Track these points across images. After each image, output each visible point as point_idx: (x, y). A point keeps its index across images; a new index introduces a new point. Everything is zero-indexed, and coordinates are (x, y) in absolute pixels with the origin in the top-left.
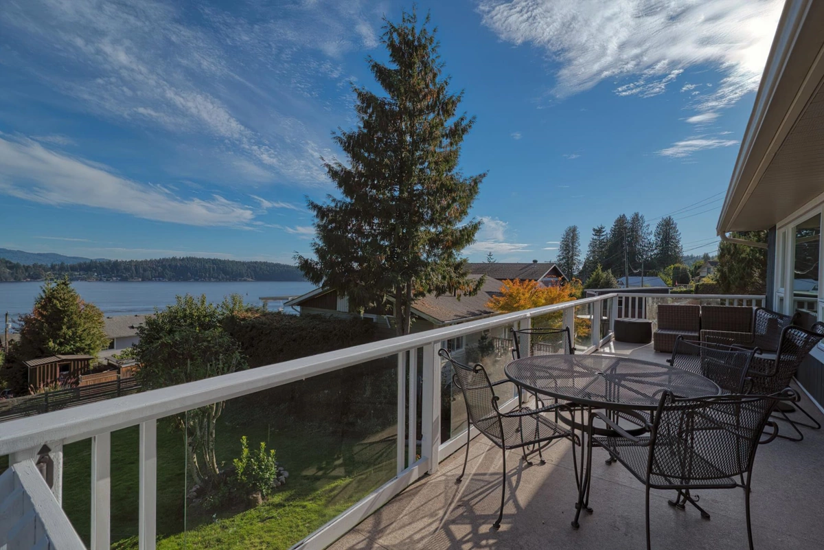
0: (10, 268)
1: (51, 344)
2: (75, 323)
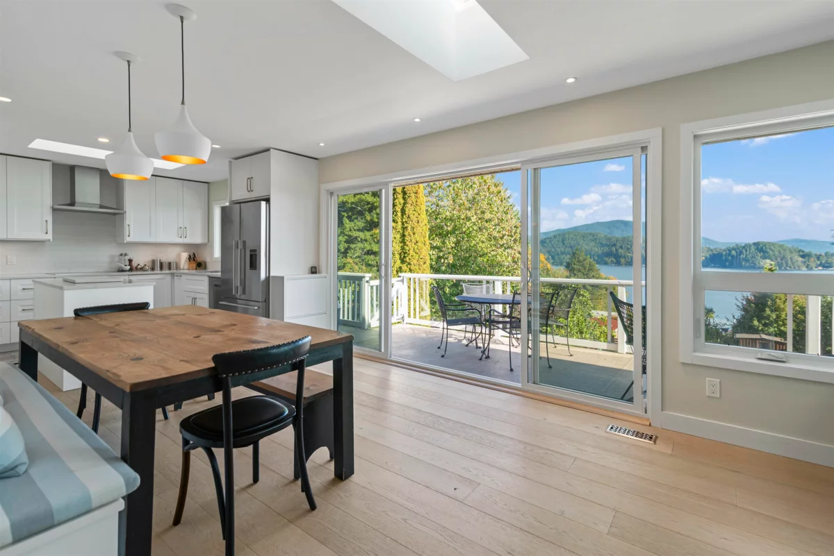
0: (803, 256)
1: (756, 323)
2: (779, 307)
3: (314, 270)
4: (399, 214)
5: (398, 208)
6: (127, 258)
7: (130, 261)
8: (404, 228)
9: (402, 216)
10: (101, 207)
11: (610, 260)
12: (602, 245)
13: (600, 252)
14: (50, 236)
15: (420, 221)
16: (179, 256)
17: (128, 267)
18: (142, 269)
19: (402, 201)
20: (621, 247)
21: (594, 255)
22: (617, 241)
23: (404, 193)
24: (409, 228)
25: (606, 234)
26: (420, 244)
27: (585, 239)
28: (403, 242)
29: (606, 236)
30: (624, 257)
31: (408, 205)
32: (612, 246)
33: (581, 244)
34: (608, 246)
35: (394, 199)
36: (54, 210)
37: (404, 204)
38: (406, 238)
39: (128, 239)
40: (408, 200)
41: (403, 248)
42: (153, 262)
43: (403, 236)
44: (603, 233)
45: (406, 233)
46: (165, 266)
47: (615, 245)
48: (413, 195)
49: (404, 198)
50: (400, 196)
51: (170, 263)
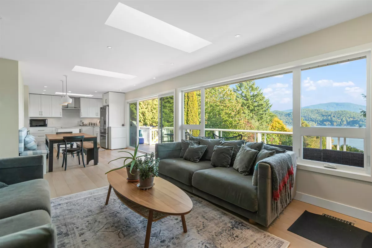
3: (123, 125)
4: (186, 105)
5: (186, 103)
6: (82, 122)
7: (83, 123)
8: (188, 111)
9: (187, 106)
10: (75, 108)
11: (327, 123)
12: (323, 116)
13: (321, 119)
14: (61, 116)
15: (194, 108)
16: (97, 121)
17: (82, 125)
18: (86, 125)
19: (187, 100)
20: (334, 117)
21: (318, 121)
22: (332, 113)
23: (188, 97)
24: (190, 110)
25: (325, 110)
26: (194, 117)
27: (313, 112)
28: (187, 116)
29: (324, 110)
30: (336, 122)
31: (189, 102)
32: (329, 116)
33: (310, 115)
34: (326, 116)
35: (185, 99)
36: (63, 109)
37: (188, 101)
38: (188, 114)
39: (81, 117)
40: (189, 100)
41: (187, 119)
42: (90, 123)
43: (187, 113)
44: (323, 109)
45: (188, 113)
46: (93, 124)
47: (330, 115)
48: (191, 97)
49: (188, 99)
50: (186, 98)
51: (94, 124)
